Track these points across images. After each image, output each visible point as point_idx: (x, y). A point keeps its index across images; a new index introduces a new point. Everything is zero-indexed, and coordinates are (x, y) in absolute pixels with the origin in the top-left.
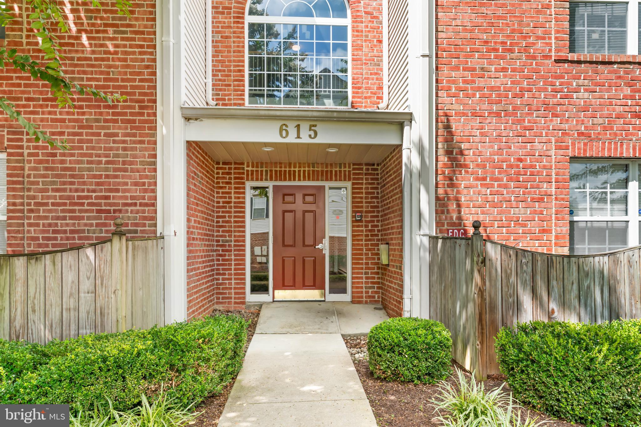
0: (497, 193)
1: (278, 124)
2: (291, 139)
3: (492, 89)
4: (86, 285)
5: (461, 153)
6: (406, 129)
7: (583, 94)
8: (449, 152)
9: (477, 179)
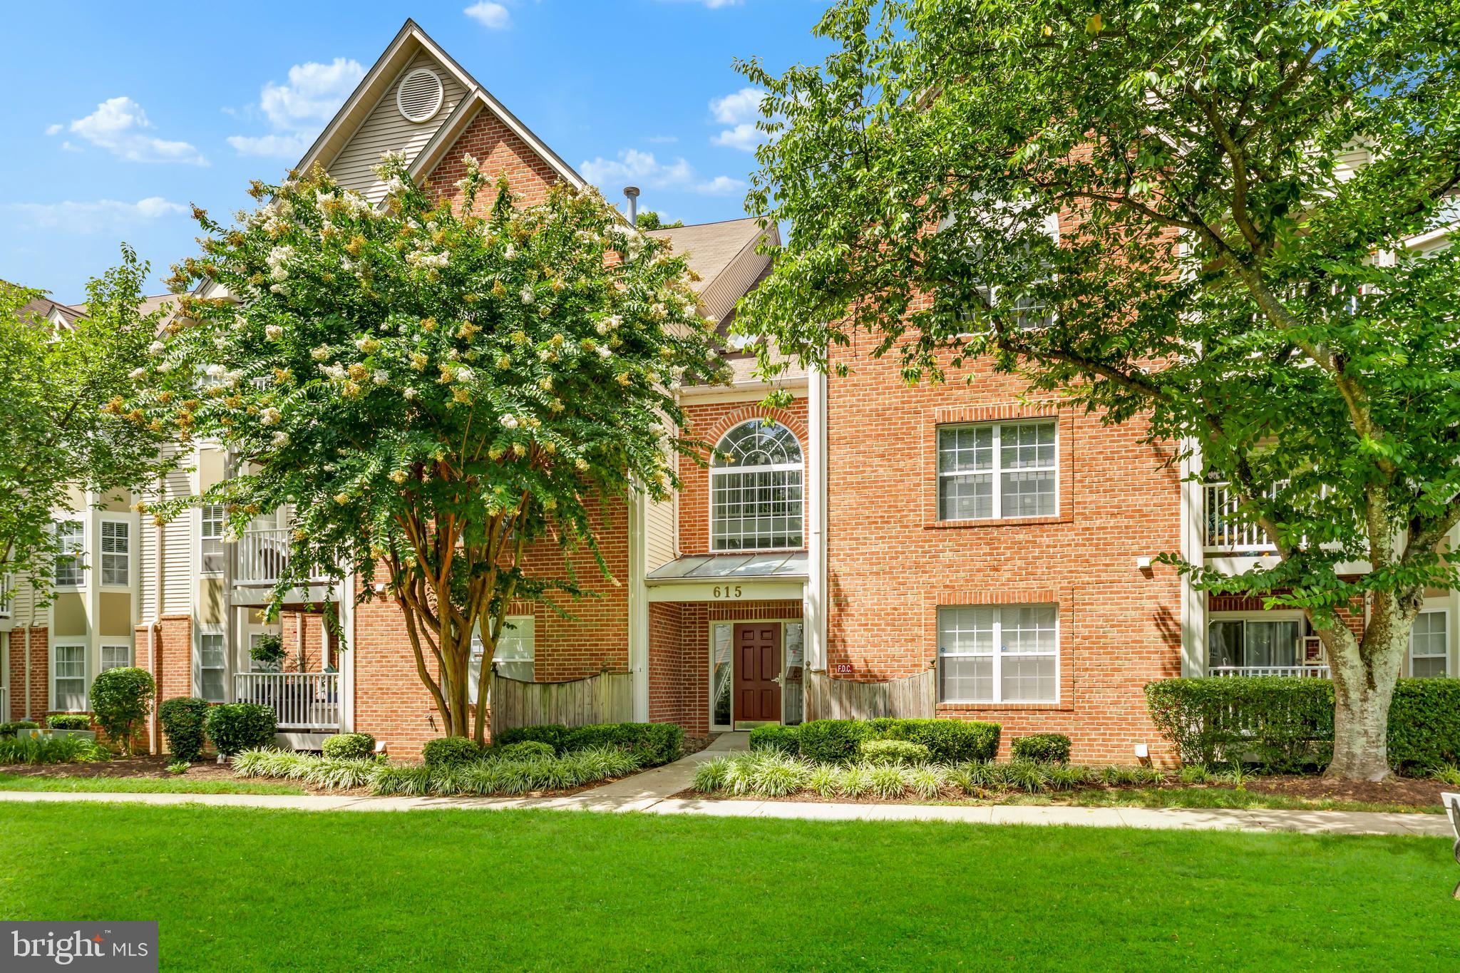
0: (877, 635)
1: (712, 588)
2: (723, 598)
3: (873, 553)
4: (587, 700)
5: (848, 605)
6: (805, 588)
7: (950, 554)
8: (838, 605)
9: (860, 625)
